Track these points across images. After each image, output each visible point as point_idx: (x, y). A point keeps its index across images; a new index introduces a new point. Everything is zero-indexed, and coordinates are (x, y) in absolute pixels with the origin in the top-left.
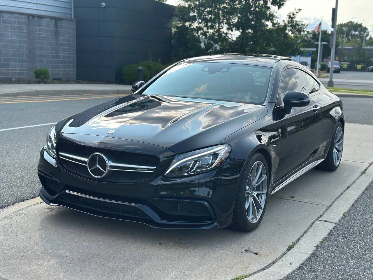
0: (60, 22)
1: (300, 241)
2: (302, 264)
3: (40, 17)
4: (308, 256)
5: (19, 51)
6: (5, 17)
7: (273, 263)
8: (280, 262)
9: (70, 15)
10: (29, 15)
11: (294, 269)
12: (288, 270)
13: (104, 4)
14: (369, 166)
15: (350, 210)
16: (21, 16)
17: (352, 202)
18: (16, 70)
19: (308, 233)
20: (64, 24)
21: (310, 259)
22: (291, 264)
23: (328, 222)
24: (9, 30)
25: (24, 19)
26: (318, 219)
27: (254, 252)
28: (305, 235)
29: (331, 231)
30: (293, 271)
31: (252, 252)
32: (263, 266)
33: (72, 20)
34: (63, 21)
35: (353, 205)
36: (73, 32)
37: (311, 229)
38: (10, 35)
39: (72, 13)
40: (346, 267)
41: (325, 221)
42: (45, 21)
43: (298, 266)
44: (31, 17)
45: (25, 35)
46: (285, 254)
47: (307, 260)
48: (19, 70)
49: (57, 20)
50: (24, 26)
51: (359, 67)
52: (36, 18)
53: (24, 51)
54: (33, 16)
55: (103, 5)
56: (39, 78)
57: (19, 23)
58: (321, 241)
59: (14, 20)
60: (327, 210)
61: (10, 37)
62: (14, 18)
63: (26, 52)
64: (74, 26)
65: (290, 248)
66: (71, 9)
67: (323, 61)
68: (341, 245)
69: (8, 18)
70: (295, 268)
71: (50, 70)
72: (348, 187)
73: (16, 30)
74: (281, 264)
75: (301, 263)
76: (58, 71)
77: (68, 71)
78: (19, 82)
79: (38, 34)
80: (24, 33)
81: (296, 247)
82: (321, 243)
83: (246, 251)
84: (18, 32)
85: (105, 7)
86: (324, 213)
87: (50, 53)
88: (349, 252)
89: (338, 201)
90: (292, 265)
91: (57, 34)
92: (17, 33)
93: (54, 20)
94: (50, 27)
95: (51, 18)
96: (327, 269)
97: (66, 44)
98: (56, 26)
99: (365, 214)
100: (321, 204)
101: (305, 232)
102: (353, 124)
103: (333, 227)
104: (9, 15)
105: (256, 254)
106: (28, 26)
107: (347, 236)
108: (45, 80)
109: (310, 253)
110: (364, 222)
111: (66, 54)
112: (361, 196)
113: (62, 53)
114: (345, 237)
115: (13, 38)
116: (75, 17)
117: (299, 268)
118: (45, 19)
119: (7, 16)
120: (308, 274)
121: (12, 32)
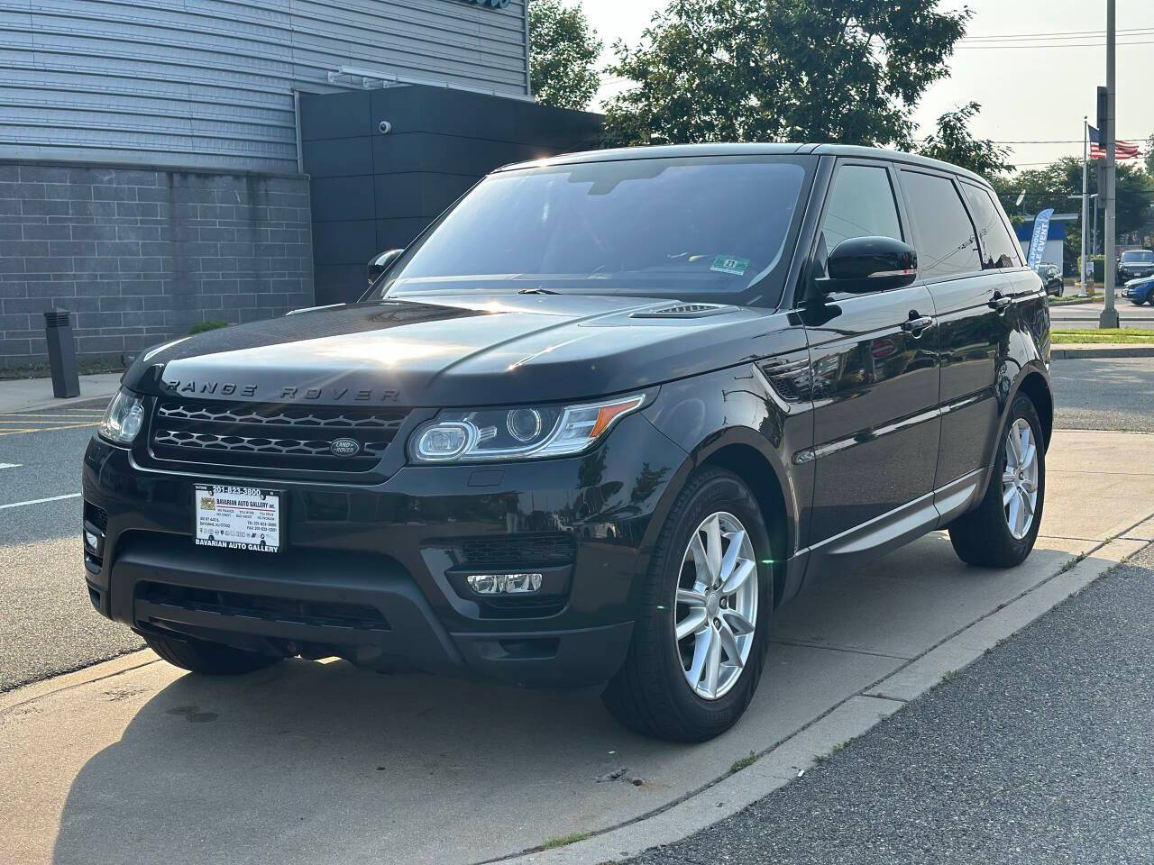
0: (262, 185)
3: (205, 174)
5: (146, 276)
6: (102, 182)
9: (292, 164)
10: (171, 172)
13: (388, 125)
16: (148, 176)
18: (140, 331)
20: (276, 189)
24: (116, 217)
25: (158, 183)
33: (299, 178)
34: (271, 183)
36: (304, 212)
38: (119, 232)
39: (299, 156)
42: (217, 187)
44: (177, 178)
45: (163, 230)
48: (148, 331)
49: (254, 179)
50: (159, 203)
52: (192, 179)
53: (161, 276)
54: (184, 173)
55: (384, 129)
57: (143, 195)
59: (129, 188)
61: (120, 238)
62: (130, 181)
63: (166, 276)
64: (304, 193)
66: (296, 145)
69: (110, 182)
73: (135, 215)
79: (200, 223)
80: (159, 222)
84: (142, 222)
85: (389, 133)
87: (236, 276)
91: (255, 218)
92: (139, 225)
93: (244, 181)
94: (236, 202)
95: (237, 175)
97: (282, 247)
98: (253, 197)
104: (114, 174)
106: (171, 201)
111: (283, 275)
113: (272, 276)
115: (129, 238)
116: (306, 169)
118: (217, 179)
119: (107, 178)
121: (124, 222)
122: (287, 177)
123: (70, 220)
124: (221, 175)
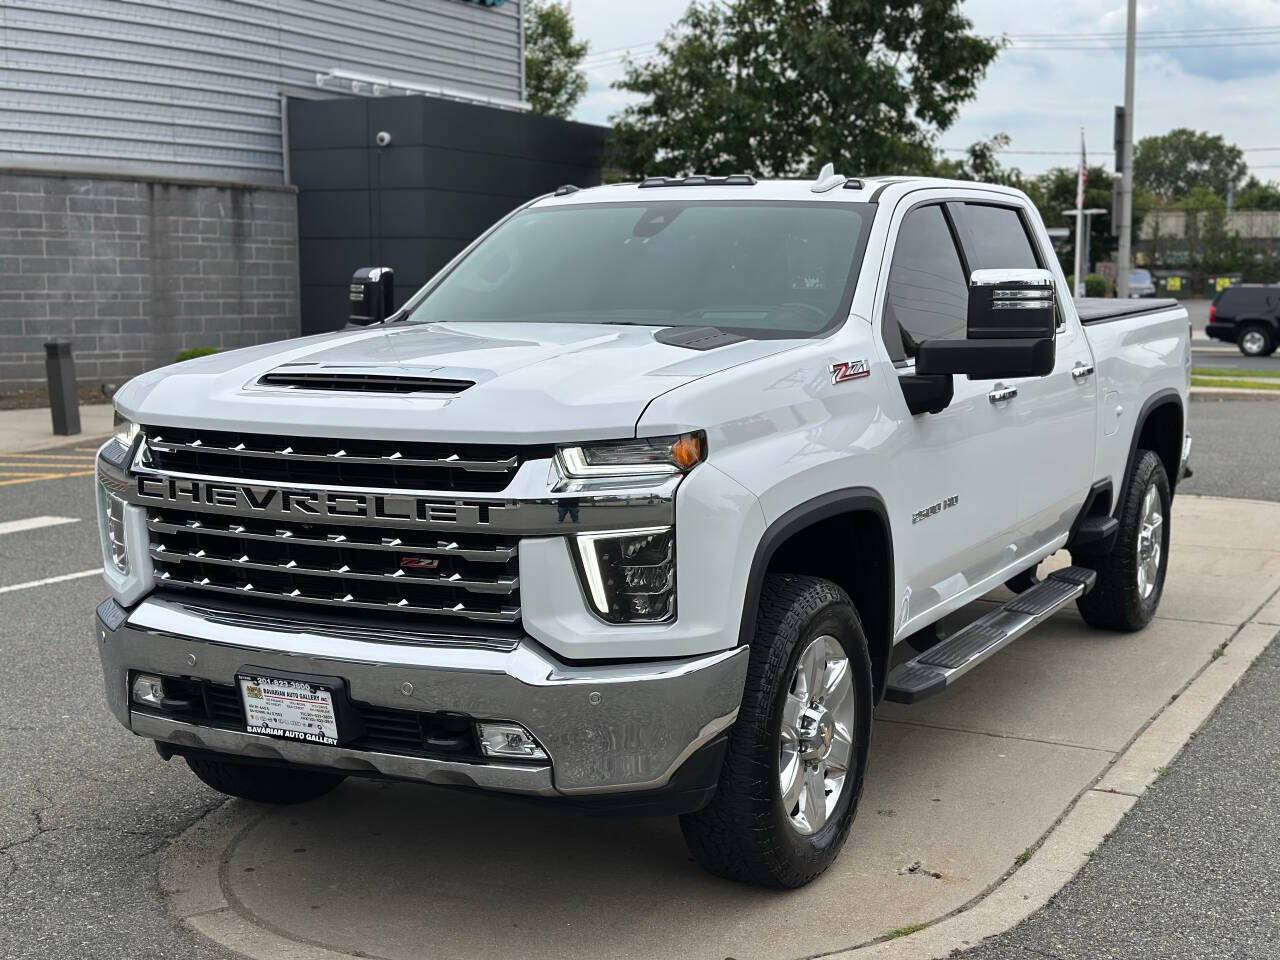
0: (247, 197)
1: (1047, 843)
2: (1055, 897)
3: (187, 186)
4: (1069, 877)
7: (983, 896)
8: (998, 895)
9: (278, 175)
10: (151, 182)
11: (1036, 908)
12: (1023, 911)
14: (1236, 634)
15: (1179, 759)
16: (126, 187)
17: (1185, 738)
18: (117, 357)
19: (1067, 821)
20: (260, 202)
21: (1074, 884)
22: (1026, 898)
23: (1119, 793)
24: (92, 231)
25: (138, 194)
26: (1090, 787)
27: (933, 872)
28: (1057, 828)
29: (1125, 814)
30: (1031, 912)
31: (925, 872)
32: (958, 905)
33: (287, 192)
34: (256, 195)
35: (1187, 745)
36: (291, 228)
37: (1072, 814)
38: (96, 248)
39: (286, 167)
41: (1112, 791)
42: (200, 200)
43: (1045, 902)
44: (158, 189)
45: (141, 244)
46: (1009, 874)
47: (1065, 887)
48: (125, 356)
49: (239, 191)
50: (138, 217)
52: (174, 191)
53: (139, 297)
54: (166, 183)
55: (382, 140)
57: (122, 207)
58: (1102, 840)
59: (107, 200)
60: (1114, 762)
61: (97, 255)
63: (145, 297)
64: (291, 206)
65: (1022, 860)
66: (281, 154)
67: (1092, 270)
68: (1152, 849)
70: (1037, 906)
72: (1174, 698)
73: (112, 230)
74: (1001, 898)
75: (1052, 895)
79: (182, 239)
80: (138, 238)
81: (1036, 857)
82: (1102, 846)
83: (912, 870)
84: (120, 237)
85: (389, 146)
86: (1107, 769)
88: (1172, 865)
89: (1144, 737)
90: (1029, 900)
91: (239, 235)
92: (117, 241)
93: (228, 193)
94: (219, 216)
95: (221, 187)
96: (1117, 905)
97: (267, 266)
98: (237, 210)
99: (1216, 770)
100: (1097, 748)
101: (1058, 822)
102: (1192, 502)
103: (1130, 805)
105: (938, 876)
106: (152, 214)
107: (1167, 826)
109: (1074, 871)
110: (1213, 789)
112: (1210, 720)
113: (256, 296)
114: (1162, 829)
115: (106, 255)
116: (293, 180)
117: (1048, 906)
118: (200, 191)
120: (1069, 918)
121: (103, 237)
122: (273, 190)
123: (44, 234)
124: (204, 187)
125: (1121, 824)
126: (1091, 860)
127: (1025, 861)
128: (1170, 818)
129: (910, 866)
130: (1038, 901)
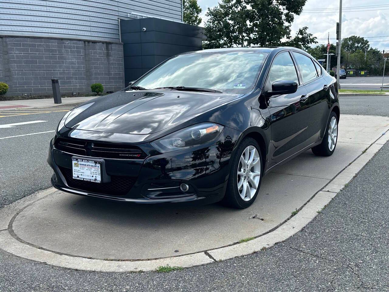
0: (110, 45)
1: (303, 208)
3: (94, 42)
4: (310, 220)
5: (78, 71)
6: (66, 44)
7: (278, 227)
8: (284, 226)
9: (118, 40)
10: (85, 41)
12: (291, 233)
13: (145, 29)
14: (370, 147)
15: (351, 182)
16: (78, 42)
17: (353, 175)
18: (77, 86)
19: (311, 201)
20: (113, 47)
21: (312, 223)
23: (331, 192)
24: (70, 54)
25: (81, 44)
26: (321, 190)
27: (261, 218)
28: (308, 203)
29: (332, 199)
30: (295, 233)
31: (259, 218)
32: (268, 230)
33: (120, 44)
34: (112, 45)
35: (354, 177)
36: (122, 53)
37: (314, 199)
38: (71, 58)
39: (120, 38)
40: (345, 229)
41: (328, 191)
42: (98, 45)
43: (300, 229)
44: (86, 43)
45: (83, 57)
46: (288, 219)
47: (309, 224)
48: (79, 86)
49: (108, 43)
50: (81, 50)
51: (363, 73)
52: (91, 43)
53: (82, 71)
54: (89, 42)
55: (144, 30)
56: (95, 92)
57: (77, 48)
58: (323, 207)
59: (73, 46)
60: (329, 182)
61: (71, 60)
62: (74, 44)
63: (84, 71)
64: (122, 48)
65: (294, 214)
66: (119, 34)
67: (331, 69)
68: (341, 211)
69: (68, 44)
70: (298, 231)
71: (104, 86)
72: (350, 164)
73: (75, 53)
74: (284, 228)
75: (303, 227)
76: (110, 85)
77: (118, 85)
78: (79, 95)
79: (93, 56)
80: (82, 55)
81: (299, 213)
82: (323, 209)
83: (254, 218)
85: (146, 31)
86: (327, 185)
87: (103, 71)
88: (349, 216)
89: (340, 175)
90: (294, 229)
91: (108, 55)
92: (76, 56)
93: (105, 44)
94: (103, 50)
95: (103, 43)
96: (327, 231)
97: (115, 63)
98: (107, 49)
99: (364, 185)
100: (324, 178)
101: (308, 201)
102: (356, 116)
103: (334, 196)
104: (69, 41)
105: (262, 220)
106: (85, 49)
107: (347, 203)
108: (100, 93)
109: (312, 218)
110: (363, 191)
111: (116, 71)
113: (113, 71)
114: (345, 204)
115: (73, 60)
116: (122, 42)
117: (301, 231)
119: (67, 42)
120: (309, 236)
121: (72, 55)
122: (117, 44)
123: (57, 54)
124: (99, 42)
125: (331, 202)
126: (319, 214)
127: (295, 214)
128: (348, 200)
129: (253, 216)
130: (298, 229)
